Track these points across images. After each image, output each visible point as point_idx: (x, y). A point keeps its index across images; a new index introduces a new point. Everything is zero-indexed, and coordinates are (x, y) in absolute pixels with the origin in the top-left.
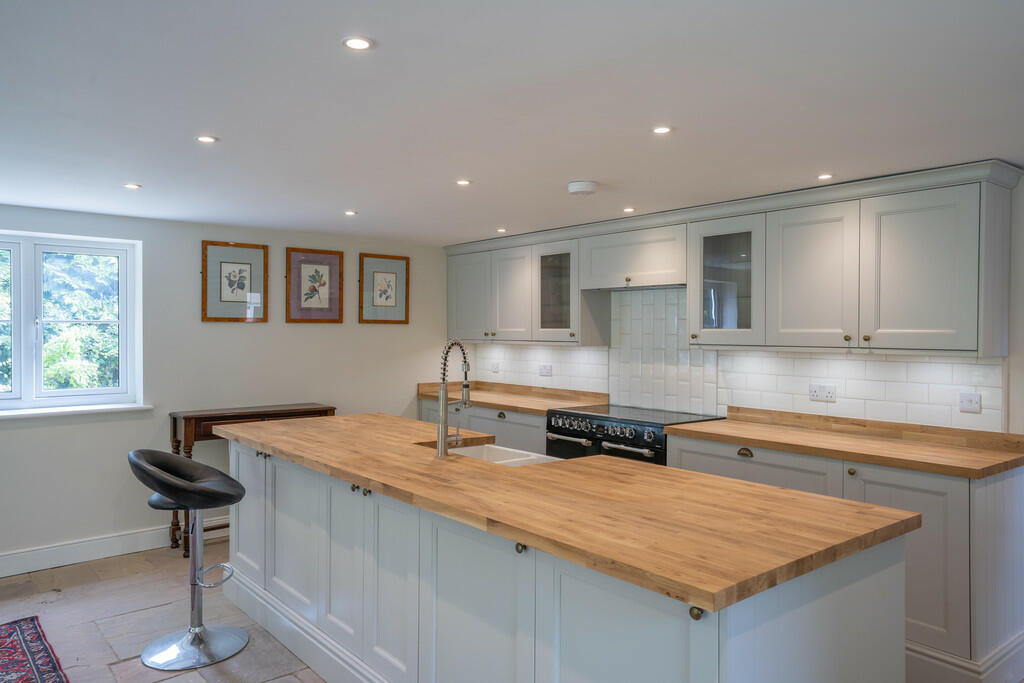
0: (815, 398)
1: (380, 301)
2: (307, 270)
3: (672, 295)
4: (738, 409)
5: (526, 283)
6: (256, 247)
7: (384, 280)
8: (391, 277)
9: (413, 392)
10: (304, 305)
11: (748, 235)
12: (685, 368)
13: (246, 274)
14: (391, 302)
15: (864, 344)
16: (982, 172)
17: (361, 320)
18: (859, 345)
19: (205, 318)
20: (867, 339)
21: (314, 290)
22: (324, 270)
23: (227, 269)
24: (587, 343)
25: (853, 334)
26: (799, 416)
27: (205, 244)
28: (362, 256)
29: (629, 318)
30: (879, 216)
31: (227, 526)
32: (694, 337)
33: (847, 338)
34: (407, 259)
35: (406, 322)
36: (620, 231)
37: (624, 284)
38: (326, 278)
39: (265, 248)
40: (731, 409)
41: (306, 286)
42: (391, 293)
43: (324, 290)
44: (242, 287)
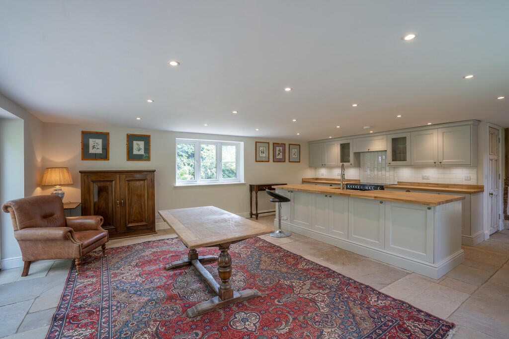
0: (423, 178)
1: (294, 156)
2: (278, 148)
3: (384, 153)
4: (401, 182)
5: (336, 150)
6: (267, 143)
7: (294, 151)
8: (296, 150)
9: (301, 180)
10: (277, 157)
11: (405, 138)
12: (384, 172)
13: (265, 150)
14: (296, 157)
15: (440, 164)
16: (471, 122)
17: (289, 162)
18: (439, 165)
19: (256, 161)
20: (440, 163)
21: (279, 154)
22: (281, 148)
23: (261, 148)
24: (355, 167)
25: (437, 162)
26: (419, 183)
27: (256, 142)
28: (289, 145)
29: (367, 160)
30: (443, 133)
31: (275, 211)
32: (389, 164)
33: (435, 163)
34: (300, 145)
35: (300, 162)
36: (366, 137)
37: (367, 151)
38: (282, 151)
39: (269, 143)
40: (398, 182)
41: (277, 152)
42: (296, 154)
43: (281, 154)
44: (264, 153)
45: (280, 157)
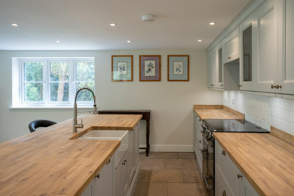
1: (177, 73)
2: (147, 63)
6: (129, 56)
7: (178, 64)
8: (181, 63)
10: (146, 75)
13: (126, 66)
14: (181, 73)
17: (169, 80)
19: (112, 80)
21: (150, 70)
22: (153, 62)
23: (119, 64)
27: (113, 56)
28: (169, 56)
34: (188, 56)
35: (188, 80)
38: (154, 65)
39: (132, 56)
41: (146, 68)
42: (181, 69)
43: (153, 70)
44: (124, 70)
45: (153, 73)
